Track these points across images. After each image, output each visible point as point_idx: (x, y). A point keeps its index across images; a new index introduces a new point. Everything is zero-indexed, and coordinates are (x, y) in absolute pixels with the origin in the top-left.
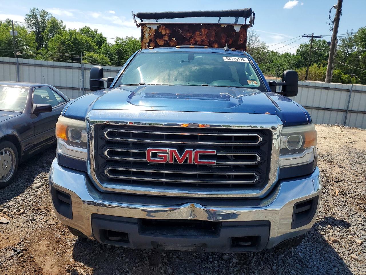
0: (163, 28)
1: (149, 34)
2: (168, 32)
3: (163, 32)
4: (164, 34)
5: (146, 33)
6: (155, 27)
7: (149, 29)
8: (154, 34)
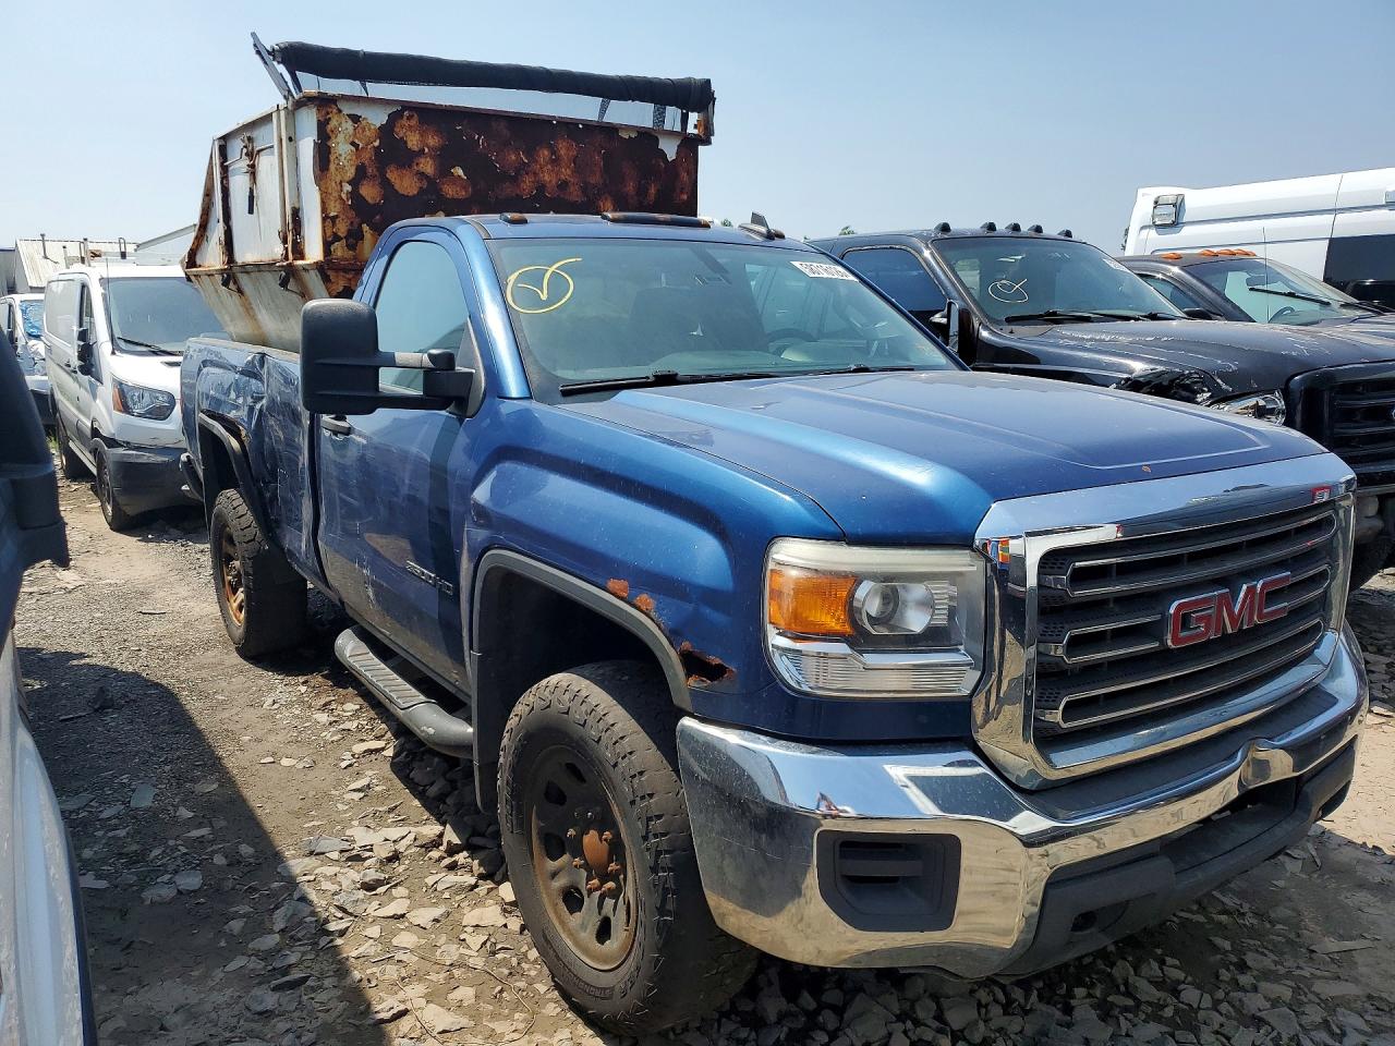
0: (413, 122)
1: (353, 144)
2: (433, 141)
3: (413, 141)
4: (416, 149)
5: (341, 137)
6: (377, 118)
7: (350, 122)
8: (377, 144)
